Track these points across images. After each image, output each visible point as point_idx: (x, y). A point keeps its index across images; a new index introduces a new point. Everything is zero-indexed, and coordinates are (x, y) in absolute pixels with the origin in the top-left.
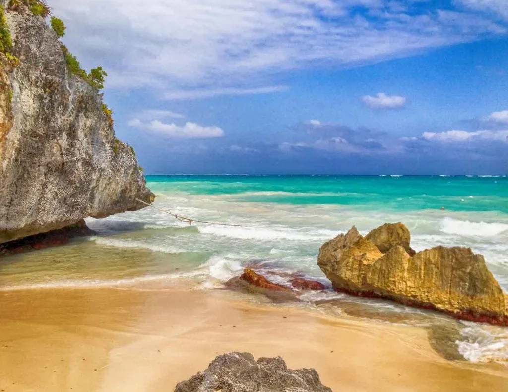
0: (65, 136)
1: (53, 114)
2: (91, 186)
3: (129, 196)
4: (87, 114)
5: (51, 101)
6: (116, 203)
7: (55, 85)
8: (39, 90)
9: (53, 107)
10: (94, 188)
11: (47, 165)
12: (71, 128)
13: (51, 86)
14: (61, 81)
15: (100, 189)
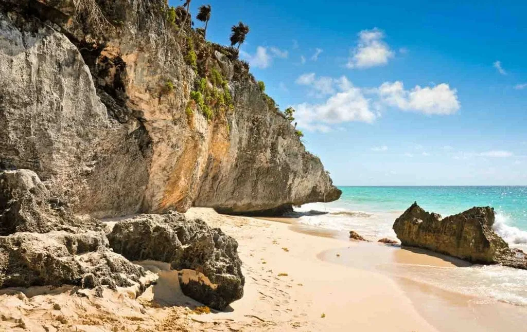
0: (269, 151)
1: (259, 138)
2: (289, 183)
3: (319, 191)
4: (284, 137)
5: (257, 129)
6: (309, 196)
7: (260, 120)
8: (250, 123)
9: (259, 133)
10: (291, 184)
11: (258, 169)
12: (272, 146)
13: (258, 120)
14: (263, 117)
15: (296, 185)
